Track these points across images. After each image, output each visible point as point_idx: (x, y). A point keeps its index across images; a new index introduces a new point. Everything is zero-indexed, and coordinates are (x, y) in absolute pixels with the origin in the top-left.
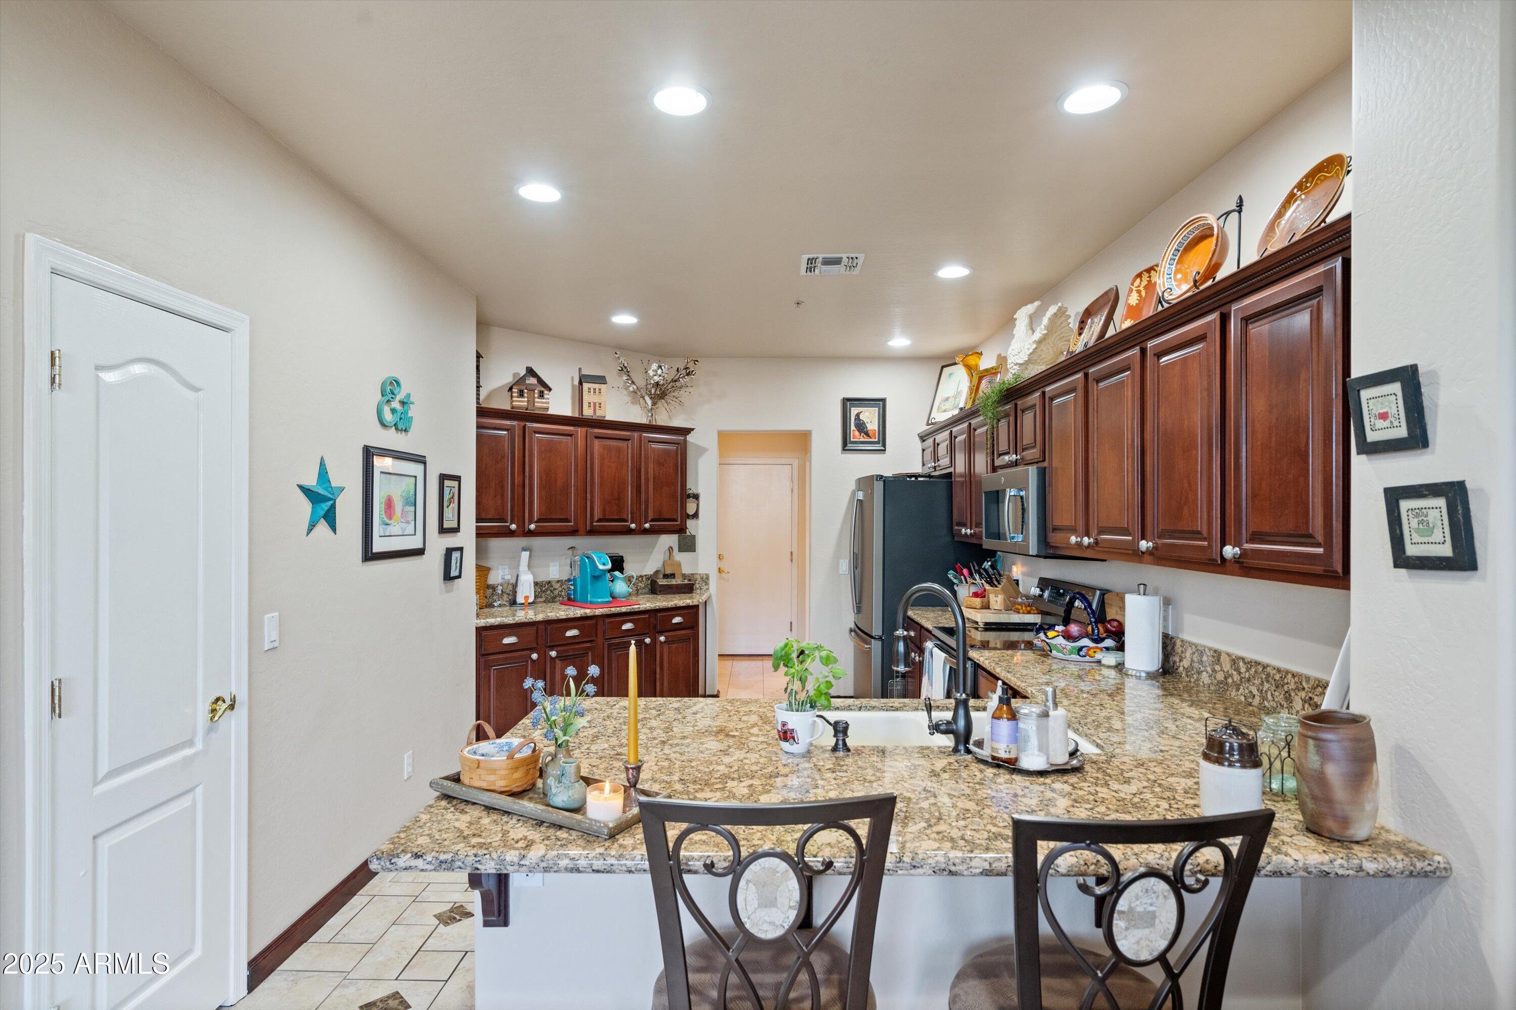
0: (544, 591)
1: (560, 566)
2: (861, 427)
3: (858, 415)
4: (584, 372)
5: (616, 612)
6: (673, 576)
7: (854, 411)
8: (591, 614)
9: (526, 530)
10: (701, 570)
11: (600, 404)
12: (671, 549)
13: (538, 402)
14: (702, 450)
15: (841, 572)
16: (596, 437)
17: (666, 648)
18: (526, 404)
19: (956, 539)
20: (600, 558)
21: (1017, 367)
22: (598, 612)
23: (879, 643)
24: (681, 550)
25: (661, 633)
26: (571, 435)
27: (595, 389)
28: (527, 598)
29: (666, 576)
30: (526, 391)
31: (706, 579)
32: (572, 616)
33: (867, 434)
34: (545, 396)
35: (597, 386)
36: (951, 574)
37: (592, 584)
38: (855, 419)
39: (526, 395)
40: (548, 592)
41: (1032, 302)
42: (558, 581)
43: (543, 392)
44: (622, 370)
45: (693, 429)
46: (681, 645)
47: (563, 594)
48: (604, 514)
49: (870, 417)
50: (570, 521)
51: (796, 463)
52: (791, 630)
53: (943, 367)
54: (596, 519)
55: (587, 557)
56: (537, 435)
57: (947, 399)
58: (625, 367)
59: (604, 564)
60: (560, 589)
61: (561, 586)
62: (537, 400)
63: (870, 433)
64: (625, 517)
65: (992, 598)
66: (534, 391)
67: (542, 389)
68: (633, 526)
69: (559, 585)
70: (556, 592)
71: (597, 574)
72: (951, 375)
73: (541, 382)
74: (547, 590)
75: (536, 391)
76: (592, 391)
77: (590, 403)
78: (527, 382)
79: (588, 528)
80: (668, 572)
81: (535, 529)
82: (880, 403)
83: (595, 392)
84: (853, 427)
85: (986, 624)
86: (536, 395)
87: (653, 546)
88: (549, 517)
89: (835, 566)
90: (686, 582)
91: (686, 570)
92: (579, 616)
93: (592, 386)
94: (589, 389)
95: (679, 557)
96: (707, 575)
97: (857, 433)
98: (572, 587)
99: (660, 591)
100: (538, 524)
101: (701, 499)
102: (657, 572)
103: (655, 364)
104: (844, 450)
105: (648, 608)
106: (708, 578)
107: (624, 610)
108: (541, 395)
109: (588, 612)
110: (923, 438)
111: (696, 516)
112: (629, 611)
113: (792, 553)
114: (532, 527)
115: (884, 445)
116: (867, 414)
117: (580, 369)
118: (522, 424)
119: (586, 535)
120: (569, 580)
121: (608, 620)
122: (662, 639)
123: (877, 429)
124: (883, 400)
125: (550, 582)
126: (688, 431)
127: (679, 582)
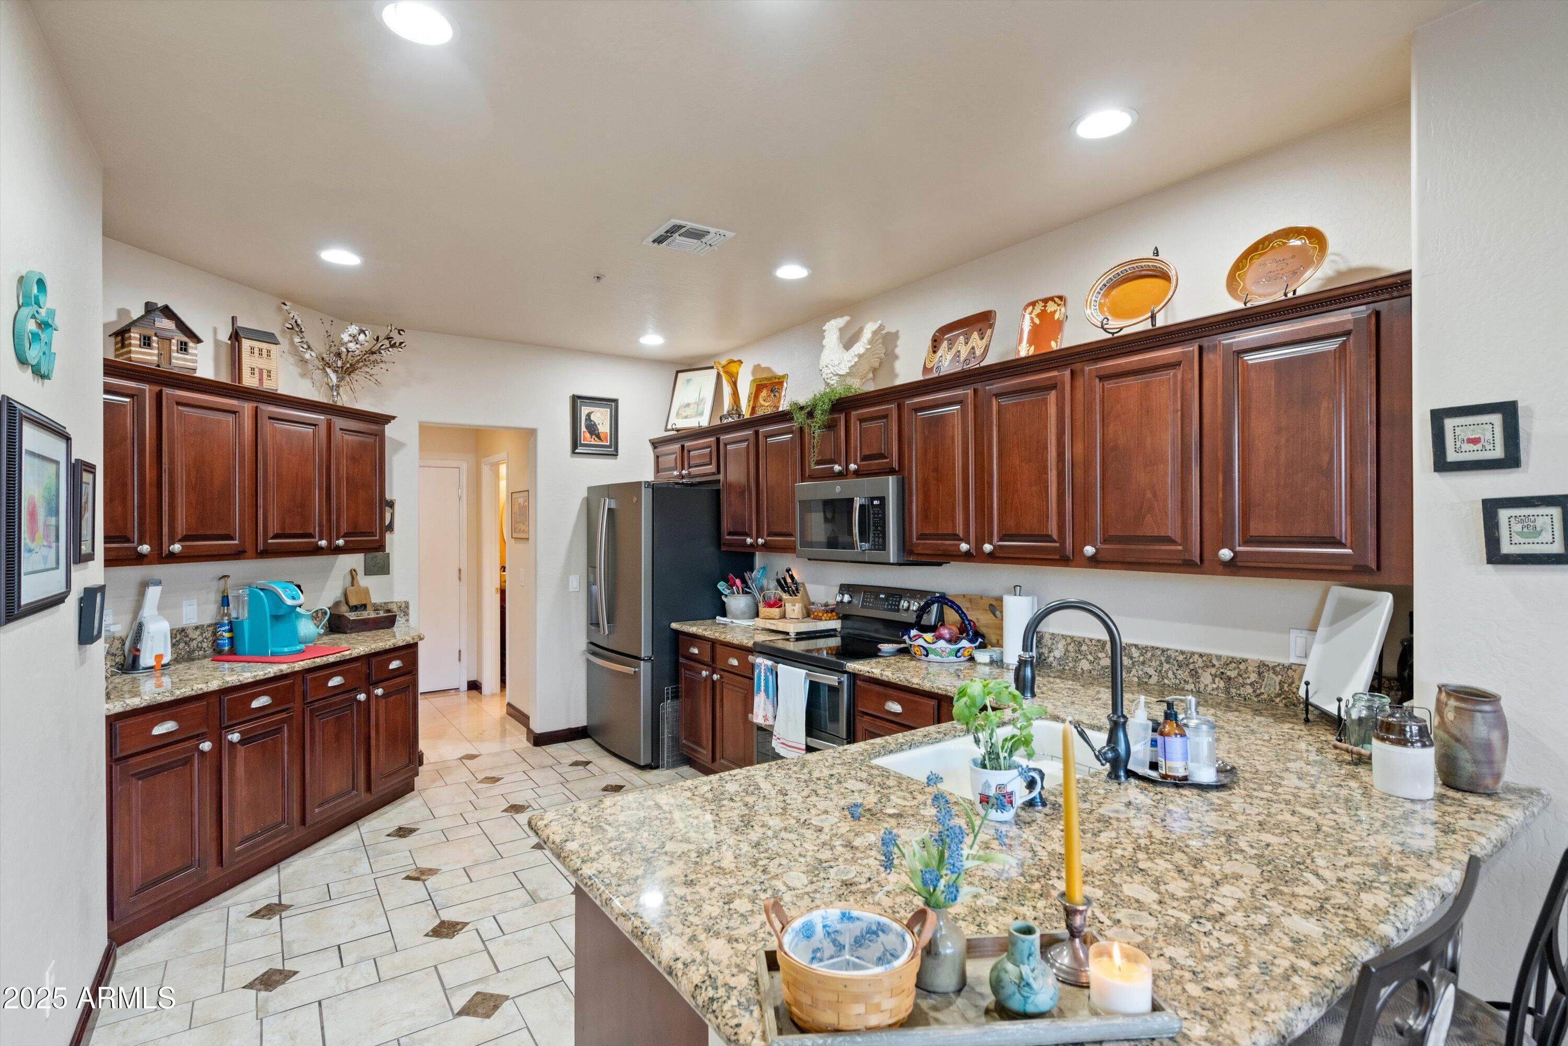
0: (174, 645)
1: (199, 605)
2: (592, 429)
3: (589, 415)
4: (240, 323)
5: (322, 663)
6: (364, 607)
7: (585, 410)
8: (289, 671)
9: (165, 552)
10: (398, 597)
11: (269, 372)
12: (353, 573)
13: (177, 359)
14: (400, 445)
15: (571, 589)
16: (270, 418)
17: (382, 703)
18: (155, 358)
19: (724, 549)
20: (284, 589)
21: (836, 378)
22: (299, 666)
23: (649, 664)
24: (368, 572)
25: (376, 684)
26: (235, 413)
27: (261, 350)
28: (159, 657)
29: (355, 608)
30: (155, 338)
31: (405, 609)
32: (262, 677)
33: (599, 438)
34: (190, 351)
35: (264, 346)
36: (721, 586)
37: (272, 628)
38: (586, 420)
39: (155, 345)
40: (182, 645)
41: (842, 316)
42: (197, 628)
43: (186, 344)
44: (292, 328)
45: (394, 418)
46: (399, 696)
47: (205, 645)
48: (283, 527)
49: (601, 417)
50: (232, 538)
51: (464, 466)
52: (460, 660)
53: (678, 372)
54: (271, 534)
55: (262, 589)
56: (180, 408)
57: (688, 405)
58: (298, 325)
59: (293, 598)
60: (200, 639)
61: (202, 634)
62: (175, 354)
63: (602, 436)
64: (311, 531)
65: (789, 607)
66: (170, 340)
67: (185, 339)
68: (323, 543)
69: (198, 632)
70: (194, 644)
71: (281, 612)
72: (688, 381)
73: (182, 327)
75: (174, 341)
76: (256, 351)
77: (253, 369)
78: (157, 324)
79: (261, 546)
80: (353, 602)
81: (181, 552)
82: (612, 403)
83: (261, 354)
84: (583, 429)
85: (798, 634)
86: (174, 348)
87: (329, 570)
88: (201, 532)
89: (564, 582)
90: (382, 614)
91: (376, 598)
92: (272, 675)
93: (256, 344)
94: (252, 348)
95: (365, 581)
96: (407, 604)
97: (588, 435)
98: (227, 635)
99: (351, 629)
100: (184, 544)
101: (397, 507)
102: (337, 604)
103: (353, 326)
104: (573, 452)
105: (362, 653)
106: (407, 607)
107: (332, 659)
108: (183, 348)
109: (285, 668)
110: (655, 444)
111: (390, 528)
112: (338, 659)
113: (460, 570)
114: (177, 548)
115: (616, 450)
116: (598, 415)
117: (233, 318)
118: (157, 389)
119: (256, 558)
120: (217, 625)
121: (309, 676)
122: (379, 692)
123: (608, 431)
124: (615, 401)
125: (183, 630)
126: (388, 419)
127: (373, 615)
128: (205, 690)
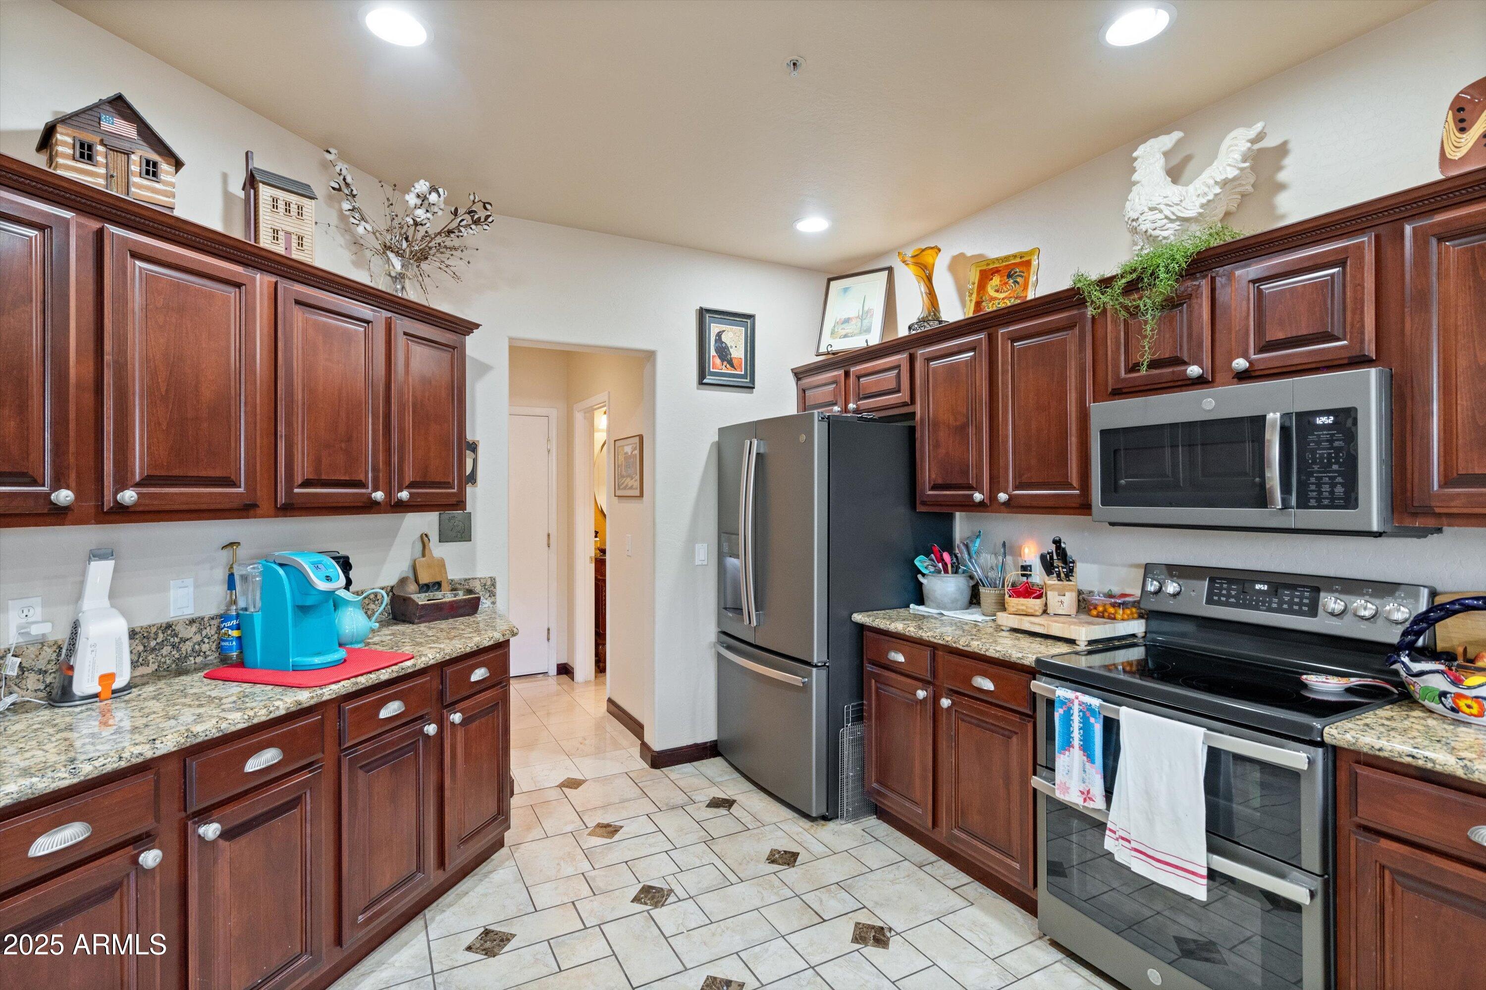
0: (153, 650)
1: (196, 586)
2: (723, 352)
3: (719, 335)
4: (258, 163)
5: (370, 683)
6: (438, 585)
7: (714, 328)
8: (312, 702)
9: (108, 503)
10: (482, 572)
11: (301, 238)
12: (424, 539)
13: (140, 187)
14: (485, 369)
15: (697, 562)
16: (298, 302)
17: (460, 734)
18: (102, 181)
19: (920, 509)
20: (316, 566)
22: (330, 692)
23: (824, 673)
24: (443, 538)
25: (452, 706)
26: (238, 285)
27: (288, 204)
28: (106, 679)
29: (425, 588)
30: (100, 148)
31: (491, 587)
32: (264, 719)
33: (732, 366)
34: (163, 177)
35: (293, 199)
36: (920, 562)
37: (295, 625)
38: (716, 341)
39: (100, 159)
40: (166, 650)
41: (1168, 132)
42: (192, 622)
43: (155, 165)
44: (340, 190)
45: (477, 326)
46: (483, 720)
47: (205, 647)
48: (317, 468)
49: (734, 337)
50: (234, 484)
51: (554, 413)
52: (548, 639)
53: (830, 280)
54: (298, 480)
55: (281, 565)
56: (138, 263)
57: (847, 321)
58: (347, 185)
59: (328, 579)
60: (198, 638)
61: (200, 631)
62: (136, 179)
63: (735, 362)
64: (362, 477)
65: (1052, 597)
66: (128, 154)
67: (154, 157)
68: (379, 495)
69: (194, 628)
70: (187, 647)
71: (309, 602)
72: (846, 290)
73: (148, 134)
74: (161, 645)
75: (134, 158)
76: (281, 205)
77: (275, 231)
78: (105, 126)
79: (282, 499)
80: (424, 579)
81: (136, 504)
82: (746, 319)
83: (288, 211)
84: (713, 352)
85: (1090, 643)
86: (135, 168)
87: (392, 534)
88: (176, 472)
89: (689, 553)
90: (461, 596)
91: (454, 574)
92: (282, 712)
93: (282, 195)
94: (275, 200)
95: (439, 550)
96: (493, 580)
97: (718, 361)
98: (235, 633)
99: (420, 617)
100: (145, 490)
101: (481, 450)
102: (403, 581)
103: (422, 182)
104: (701, 382)
105: (432, 662)
106: (494, 585)
107: (384, 675)
108: (151, 170)
109: (305, 697)
110: (799, 374)
111: (472, 478)
112: (395, 675)
113: (549, 535)
114: (129, 496)
115: (753, 380)
116: (731, 334)
117: (248, 156)
118: (95, 225)
119: (276, 516)
120: (224, 617)
121: (349, 706)
122: (457, 718)
123: (743, 357)
124: (751, 317)
125: (169, 626)
126: (468, 327)
127: (449, 597)
128: (149, 755)
